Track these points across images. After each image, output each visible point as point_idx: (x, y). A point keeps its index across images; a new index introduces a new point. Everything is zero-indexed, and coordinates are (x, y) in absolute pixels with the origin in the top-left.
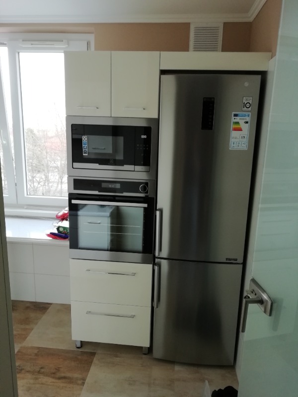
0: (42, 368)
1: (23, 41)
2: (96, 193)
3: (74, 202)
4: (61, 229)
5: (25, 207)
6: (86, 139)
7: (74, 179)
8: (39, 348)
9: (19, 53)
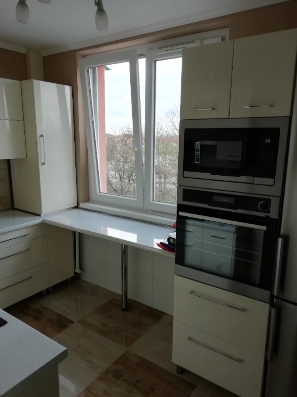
0: (138, 382)
1: (159, 48)
2: (206, 206)
3: (181, 214)
4: (172, 241)
5: (150, 212)
6: (199, 145)
7: (183, 189)
8: (141, 358)
9: (155, 62)
